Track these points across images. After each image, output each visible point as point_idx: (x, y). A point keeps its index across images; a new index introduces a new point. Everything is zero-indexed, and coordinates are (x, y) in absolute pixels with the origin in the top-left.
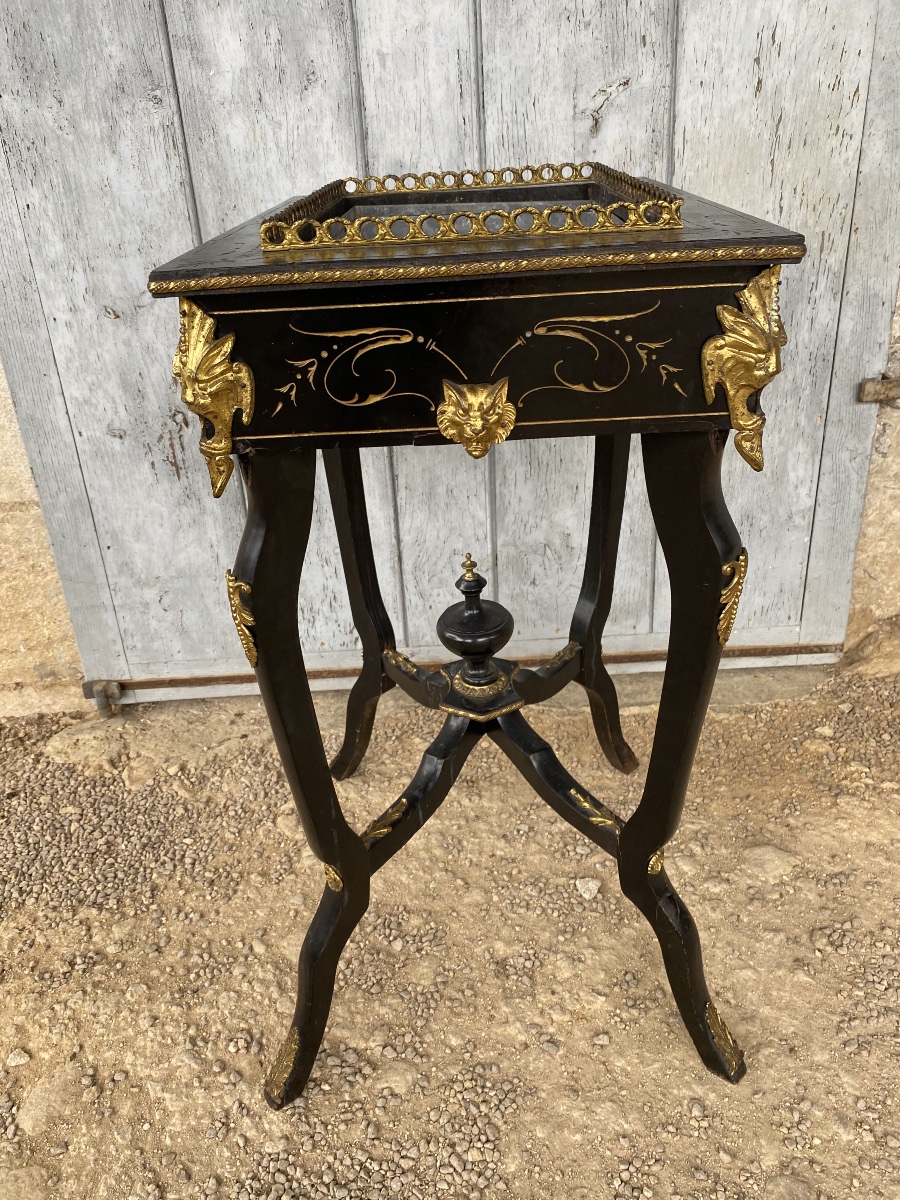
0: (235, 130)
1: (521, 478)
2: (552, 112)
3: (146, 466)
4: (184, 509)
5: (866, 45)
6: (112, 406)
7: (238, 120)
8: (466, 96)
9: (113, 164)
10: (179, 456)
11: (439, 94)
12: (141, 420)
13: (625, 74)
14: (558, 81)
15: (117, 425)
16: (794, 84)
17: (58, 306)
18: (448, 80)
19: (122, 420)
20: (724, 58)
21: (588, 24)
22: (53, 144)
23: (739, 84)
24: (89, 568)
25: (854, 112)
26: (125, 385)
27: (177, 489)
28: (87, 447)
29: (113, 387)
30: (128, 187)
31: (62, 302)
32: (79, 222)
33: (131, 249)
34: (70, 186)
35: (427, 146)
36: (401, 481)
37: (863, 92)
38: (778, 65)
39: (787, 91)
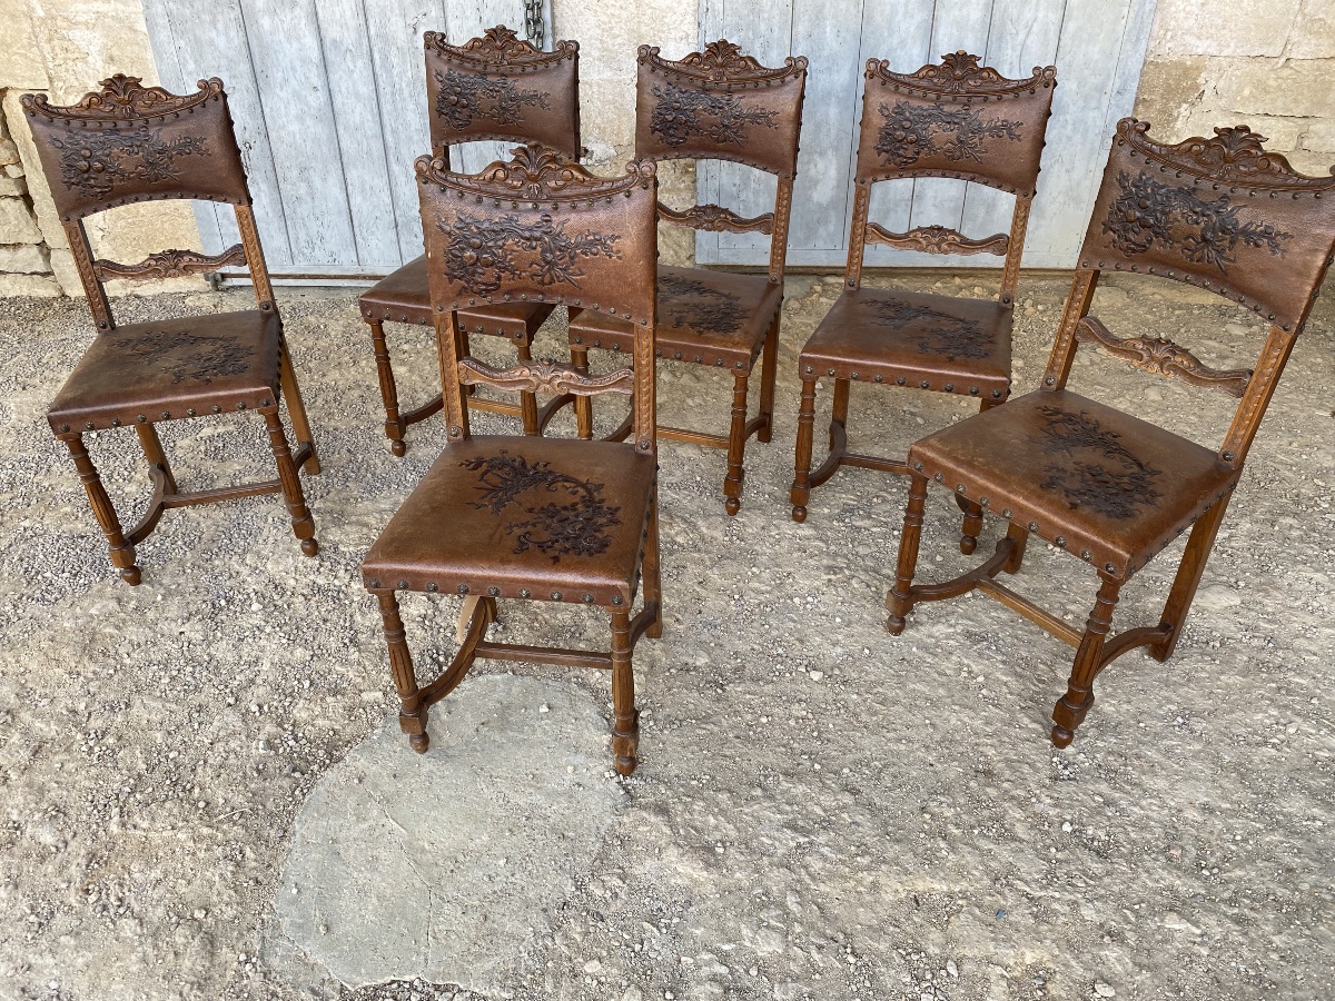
0: (266, 22)
1: (403, 184)
2: (397, 24)
7: (266, 18)
11: (348, 13)
13: (424, 10)
14: (397, 11)
24: (209, 214)
30: (221, 42)
33: (224, 69)
34: (197, 40)
35: (346, 34)
36: (348, 181)
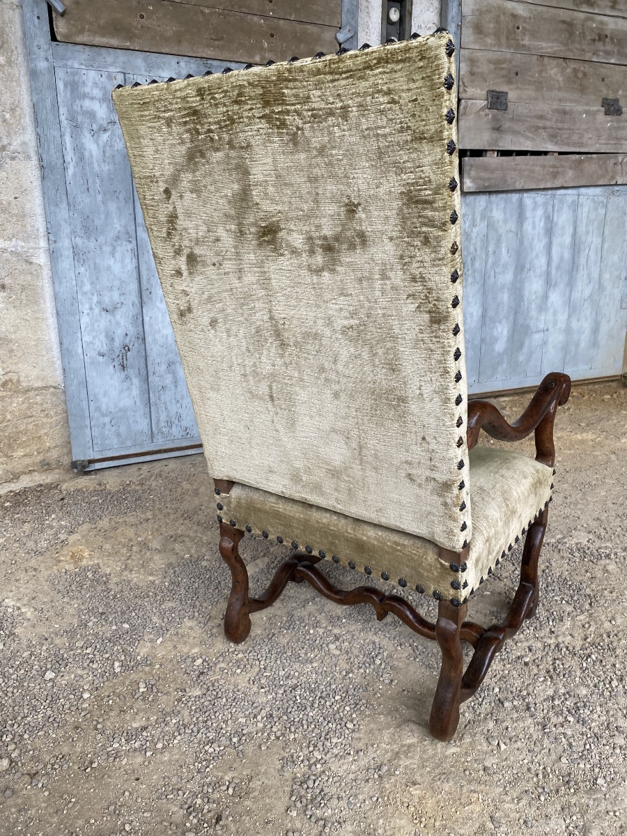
3: (112, 367)
4: (125, 383)
6: (101, 344)
9: (112, 260)
10: (125, 363)
12: (112, 350)
15: (102, 351)
17: (85, 308)
19: (104, 349)
22: (91, 253)
26: (107, 336)
27: (123, 375)
28: (89, 360)
29: (102, 337)
31: (87, 306)
32: (97, 279)
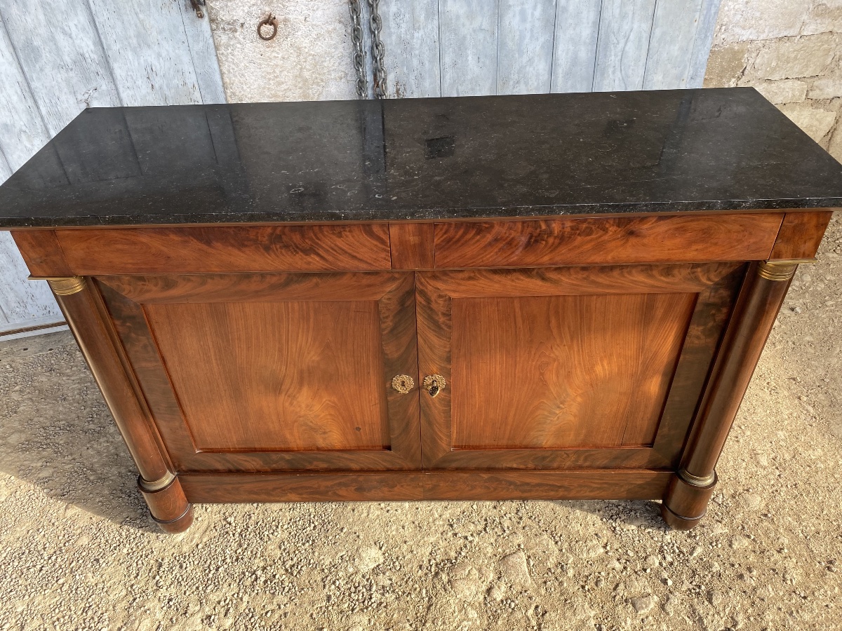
2: (67, 101)
5: (191, 69)
8: (27, 98)
13: (94, 85)
14: (66, 90)
16: (167, 86)
18: (17, 93)
20: (134, 78)
21: (72, 70)
23: (144, 87)
25: (195, 93)
37: (196, 86)
38: (157, 79)
39: (165, 87)
